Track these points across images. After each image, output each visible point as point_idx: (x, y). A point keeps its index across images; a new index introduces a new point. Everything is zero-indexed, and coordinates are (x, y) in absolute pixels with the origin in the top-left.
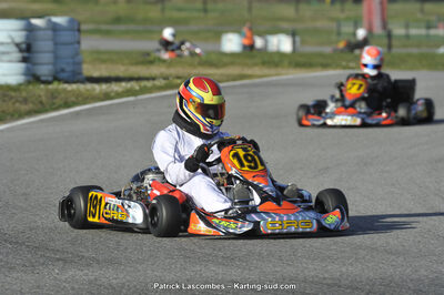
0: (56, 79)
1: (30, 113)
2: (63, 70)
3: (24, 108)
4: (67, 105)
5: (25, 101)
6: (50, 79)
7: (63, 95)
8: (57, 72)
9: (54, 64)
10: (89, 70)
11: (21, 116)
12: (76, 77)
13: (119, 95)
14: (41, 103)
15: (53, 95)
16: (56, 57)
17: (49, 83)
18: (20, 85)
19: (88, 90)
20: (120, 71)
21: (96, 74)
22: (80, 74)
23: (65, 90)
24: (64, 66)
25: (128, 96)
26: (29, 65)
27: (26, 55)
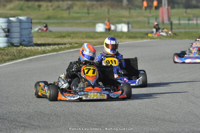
0: (21, 44)
1: (9, 60)
2: (24, 41)
3: (6, 58)
4: (26, 56)
5: (7, 54)
6: (18, 44)
7: (24, 52)
8: (21, 42)
9: (20, 38)
10: (36, 40)
11: (5, 61)
12: (30, 44)
13: (49, 52)
14: (14, 55)
15: (20, 52)
16: (21, 35)
17: (18, 46)
18: (5, 47)
19: (35, 49)
20: (50, 41)
21: (39, 42)
22: (32, 42)
23: (25, 49)
24: (24, 39)
25: (54, 52)
26: (9, 38)
27: (7, 34)
